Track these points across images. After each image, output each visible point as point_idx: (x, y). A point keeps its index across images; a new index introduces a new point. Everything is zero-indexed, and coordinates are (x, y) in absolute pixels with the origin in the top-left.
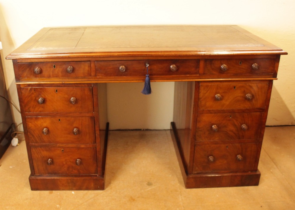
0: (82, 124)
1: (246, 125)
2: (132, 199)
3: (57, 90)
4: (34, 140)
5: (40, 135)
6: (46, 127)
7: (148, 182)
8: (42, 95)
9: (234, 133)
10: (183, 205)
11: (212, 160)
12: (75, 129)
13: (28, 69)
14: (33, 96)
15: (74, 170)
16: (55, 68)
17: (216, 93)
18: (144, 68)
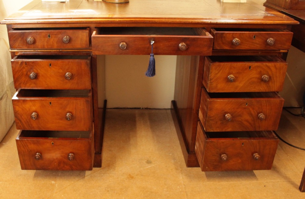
0: (76, 108)
1: (264, 114)
2: (131, 177)
3: (50, 64)
4: (21, 126)
5: (28, 121)
6: (35, 112)
7: (148, 160)
8: (34, 70)
9: (250, 124)
10: (184, 183)
11: (225, 159)
12: (68, 114)
13: (20, 39)
14: (24, 70)
15: (65, 166)
16: (50, 38)
17: (230, 74)
18: (148, 45)
